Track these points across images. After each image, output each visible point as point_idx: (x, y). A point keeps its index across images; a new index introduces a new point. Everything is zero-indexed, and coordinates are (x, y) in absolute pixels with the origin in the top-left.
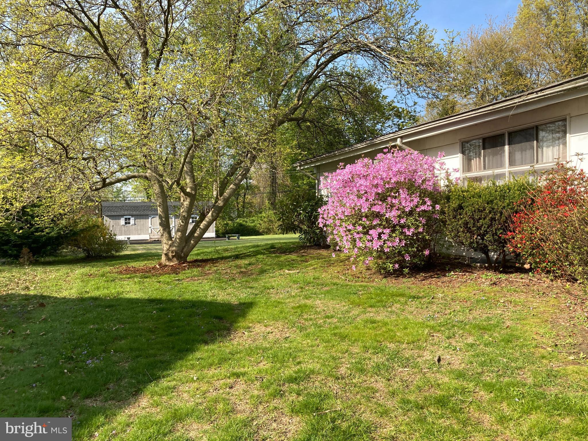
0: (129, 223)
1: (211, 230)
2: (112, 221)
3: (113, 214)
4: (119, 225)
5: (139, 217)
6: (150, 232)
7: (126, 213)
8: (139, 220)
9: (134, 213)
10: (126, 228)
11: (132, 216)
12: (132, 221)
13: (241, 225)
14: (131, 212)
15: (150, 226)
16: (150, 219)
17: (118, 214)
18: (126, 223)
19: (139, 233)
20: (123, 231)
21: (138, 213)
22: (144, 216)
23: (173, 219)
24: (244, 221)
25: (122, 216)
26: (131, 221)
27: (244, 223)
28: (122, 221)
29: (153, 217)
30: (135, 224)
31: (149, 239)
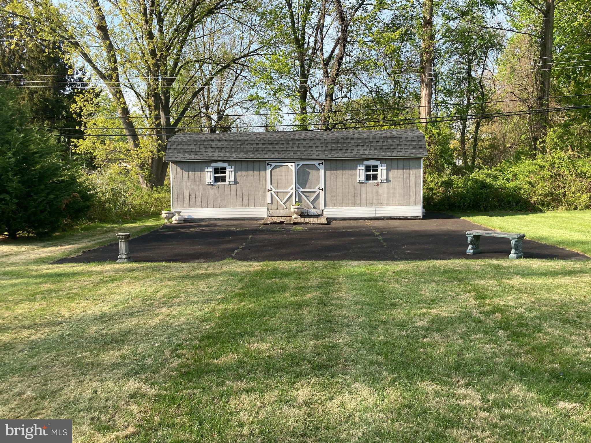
0: (223, 179)
1: (413, 199)
2: (186, 174)
3: (188, 157)
4: (201, 181)
5: (244, 165)
6: (269, 201)
7: (216, 156)
8: (244, 173)
9: (234, 156)
10: (216, 191)
11: (230, 162)
12: (230, 175)
13: (484, 185)
14: (228, 155)
15: (269, 186)
16: (268, 171)
17: (198, 158)
18: (216, 180)
19: (245, 202)
20: (211, 198)
21: (242, 156)
22: (257, 165)
23: (322, 172)
24: (489, 175)
25: (208, 163)
26: (227, 175)
27: (488, 180)
28: (208, 175)
29: (276, 167)
30: (236, 182)
31: (266, 216)
